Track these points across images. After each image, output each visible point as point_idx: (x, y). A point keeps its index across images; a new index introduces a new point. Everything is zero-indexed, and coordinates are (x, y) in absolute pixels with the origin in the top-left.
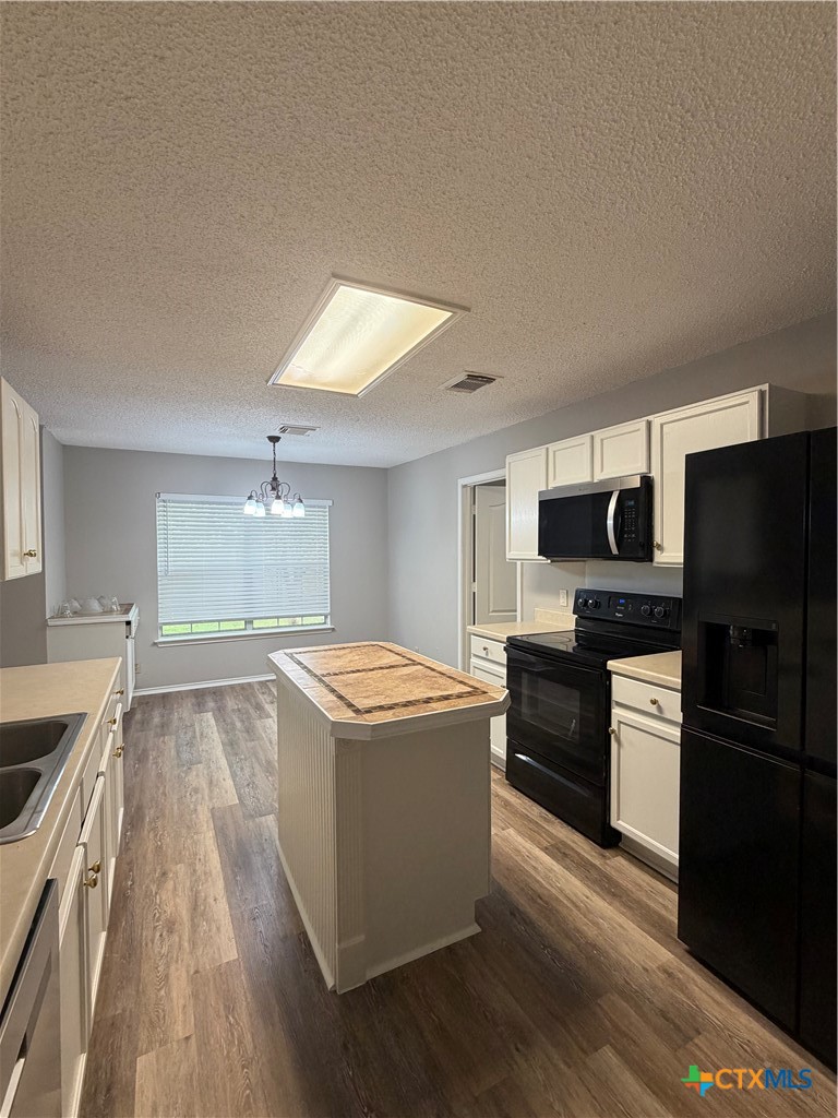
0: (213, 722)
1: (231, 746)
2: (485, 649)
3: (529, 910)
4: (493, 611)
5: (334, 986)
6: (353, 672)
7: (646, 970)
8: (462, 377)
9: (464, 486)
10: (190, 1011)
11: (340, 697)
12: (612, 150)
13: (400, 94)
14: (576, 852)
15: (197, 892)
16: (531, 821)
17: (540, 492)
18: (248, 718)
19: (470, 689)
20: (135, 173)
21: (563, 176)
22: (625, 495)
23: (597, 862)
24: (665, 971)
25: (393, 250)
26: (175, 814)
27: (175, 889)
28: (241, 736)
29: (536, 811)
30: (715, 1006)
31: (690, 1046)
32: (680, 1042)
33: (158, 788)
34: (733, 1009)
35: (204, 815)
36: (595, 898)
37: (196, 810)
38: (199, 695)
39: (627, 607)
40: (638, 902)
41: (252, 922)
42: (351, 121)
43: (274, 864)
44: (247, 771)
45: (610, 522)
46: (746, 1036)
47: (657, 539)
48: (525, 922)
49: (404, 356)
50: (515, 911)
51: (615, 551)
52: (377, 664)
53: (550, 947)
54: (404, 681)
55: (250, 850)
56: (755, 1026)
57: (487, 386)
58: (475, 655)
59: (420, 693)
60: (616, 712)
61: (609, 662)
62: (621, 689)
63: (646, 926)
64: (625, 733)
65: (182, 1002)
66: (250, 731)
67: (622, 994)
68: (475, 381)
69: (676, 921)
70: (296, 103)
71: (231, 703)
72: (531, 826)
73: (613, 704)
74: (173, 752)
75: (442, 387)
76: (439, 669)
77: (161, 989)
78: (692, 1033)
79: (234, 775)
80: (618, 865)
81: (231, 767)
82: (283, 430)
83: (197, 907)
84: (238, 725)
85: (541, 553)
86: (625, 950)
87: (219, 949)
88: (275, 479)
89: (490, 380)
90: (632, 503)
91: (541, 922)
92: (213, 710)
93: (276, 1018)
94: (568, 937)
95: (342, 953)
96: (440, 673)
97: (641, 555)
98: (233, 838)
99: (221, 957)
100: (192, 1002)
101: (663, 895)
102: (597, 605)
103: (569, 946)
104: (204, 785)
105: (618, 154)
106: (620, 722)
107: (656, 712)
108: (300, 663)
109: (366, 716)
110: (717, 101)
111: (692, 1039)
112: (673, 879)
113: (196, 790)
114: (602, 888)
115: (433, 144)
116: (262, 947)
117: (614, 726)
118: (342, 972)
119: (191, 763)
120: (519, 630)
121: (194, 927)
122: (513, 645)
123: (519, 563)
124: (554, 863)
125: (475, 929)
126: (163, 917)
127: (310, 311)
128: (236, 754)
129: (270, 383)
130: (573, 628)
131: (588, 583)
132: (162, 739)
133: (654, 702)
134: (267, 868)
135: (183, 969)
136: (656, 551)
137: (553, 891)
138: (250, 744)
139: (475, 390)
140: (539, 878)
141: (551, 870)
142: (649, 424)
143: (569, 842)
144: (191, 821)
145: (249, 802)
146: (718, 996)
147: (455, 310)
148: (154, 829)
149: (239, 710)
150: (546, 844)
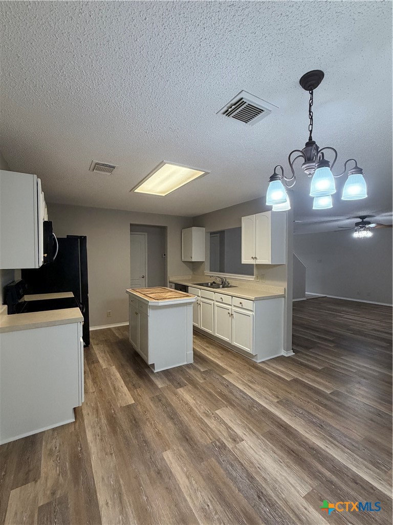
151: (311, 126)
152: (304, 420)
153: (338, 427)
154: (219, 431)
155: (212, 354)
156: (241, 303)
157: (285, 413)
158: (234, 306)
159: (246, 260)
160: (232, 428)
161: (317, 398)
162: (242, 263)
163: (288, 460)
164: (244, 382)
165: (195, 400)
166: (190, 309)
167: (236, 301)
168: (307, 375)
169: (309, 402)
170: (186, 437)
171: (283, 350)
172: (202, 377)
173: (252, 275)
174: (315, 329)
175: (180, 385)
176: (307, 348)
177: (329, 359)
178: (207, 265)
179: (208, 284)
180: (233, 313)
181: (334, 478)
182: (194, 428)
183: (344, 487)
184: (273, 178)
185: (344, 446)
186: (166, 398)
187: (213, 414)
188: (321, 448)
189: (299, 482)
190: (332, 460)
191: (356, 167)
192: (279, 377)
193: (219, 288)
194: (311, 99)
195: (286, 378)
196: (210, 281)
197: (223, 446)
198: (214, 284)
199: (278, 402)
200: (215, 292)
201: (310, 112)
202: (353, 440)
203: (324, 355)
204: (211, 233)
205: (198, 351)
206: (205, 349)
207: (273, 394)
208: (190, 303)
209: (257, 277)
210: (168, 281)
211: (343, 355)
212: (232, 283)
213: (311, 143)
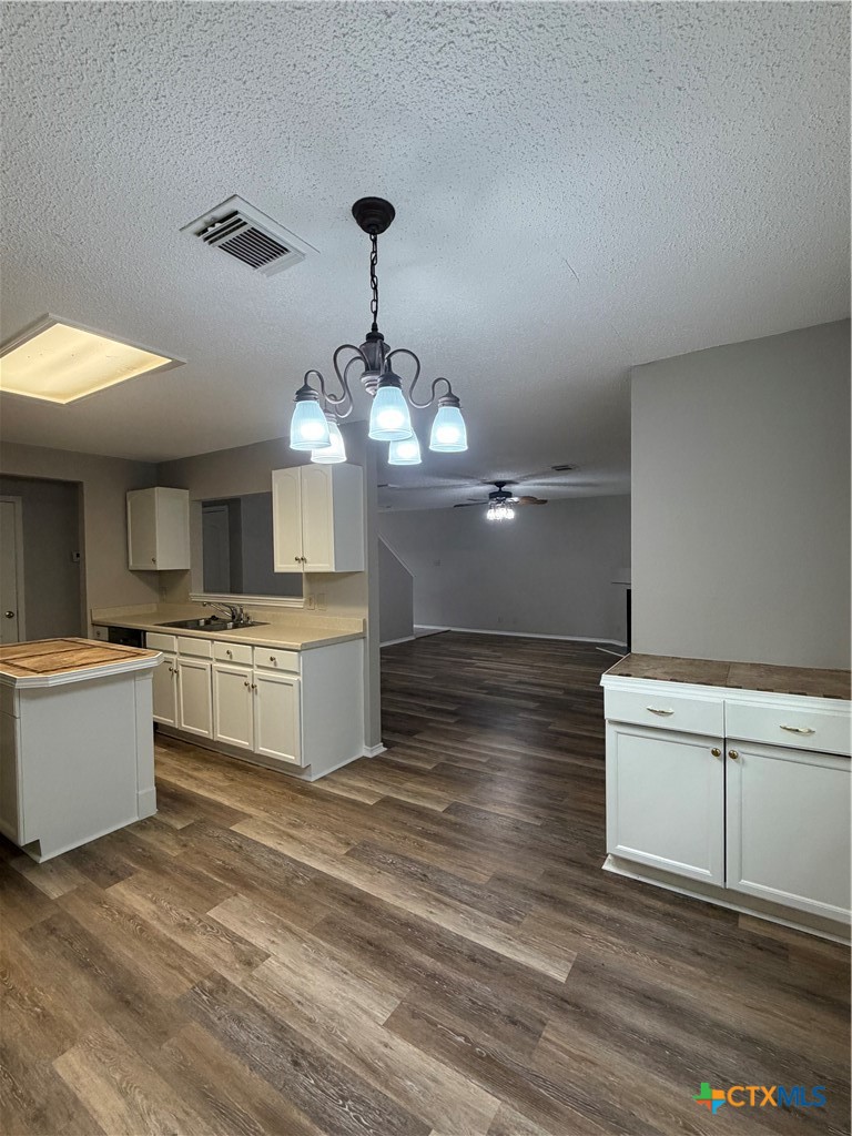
151: (374, 303)
152: (394, 874)
153: (451, 870)
154: (215, 955)
155: (206, 785)
156: (272, 659)
157: (359, 871)
158: (259, 667)
159: (283, 564)
160: (246, 937)
161: (420, 824)
162: (276, 570)
163: (359, 964)
164: (279, 830)
165: (155, 902)
166: (146, 685)
167: (263, 656)
168: (409, 785)
169: (405, 838)
170: (126, 998)
171: (364, 746)
172: (179, 842)
173: (300, 595)
174: (429, 696)
175: (116, 877)
176: (410, 733)
177: (446, 747)
178: (197, 578)
179: (198, 621)
180: (257, 683)
181: (439, 967)
182: (149, 969)
183: (454, 975)
184: (303, 394)
185: (460, 901)
186: (71, 920)
187: (200, 921)
188: (421, 919)
189: (376, 998)
190: (439, 933)
191: (450, 394)
192: (354, 803)
193: (226, 628)
194: (375, 251)
195: (367, 802)
196: (203, 616)
197: (223, 984)
198: (213, 622)
199: (347, 854)
200: (213, 640)
201: (373, 276)
202: (473, 885)
203: (436, 741)
204: (205, 504)
205: (170, 783)
206: (191, 777)
207: (339, 840)
208: (144, 672)
209: (310, 601)
210: (89, 622)
211: (469, 736)
212: (256, 616)
213: (374, 336)
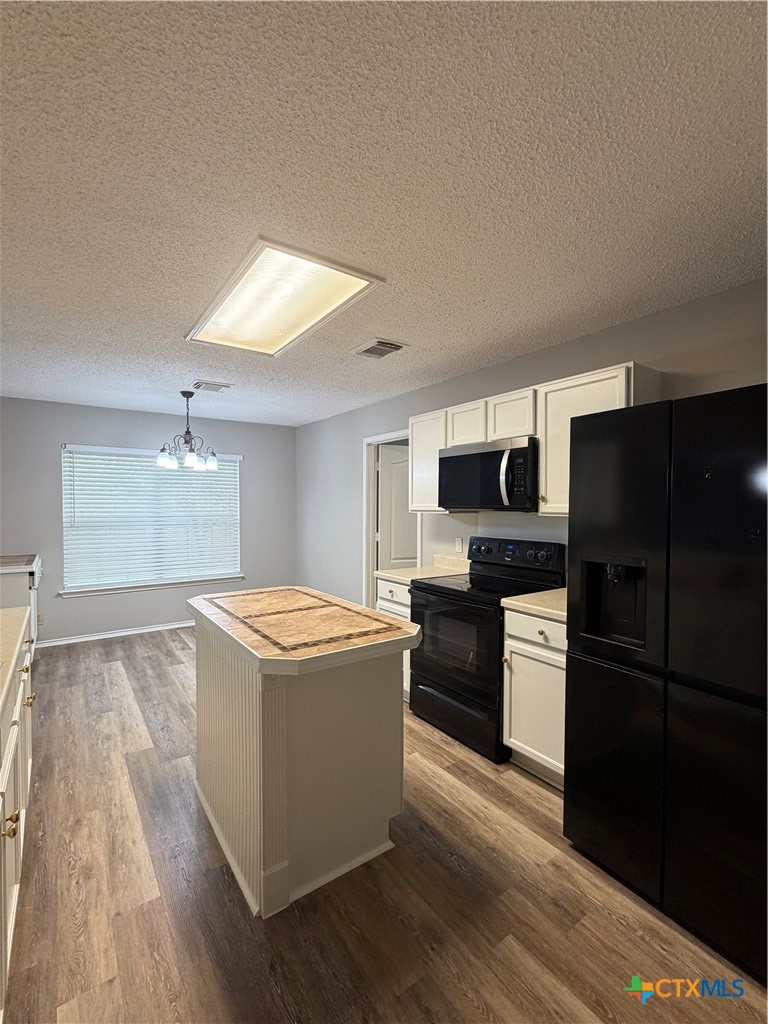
0: (122, 670)
1: (143, 692)
2: (390, 592)
3: (435, 823)
4: (395, 559)
5: (260, 912)
6: (274, 614)
7: (538, 865)
8: (372, 343)
9: (369, 445)
10: (113, 954)
11: (265, 637)
12: (520, 146)
13: (339, 70)
14: (474, 769)
15: (115, 836)
16: (434, 745)
17: (440, 451)
18: (160, 665)
19: (386, 626)
20: (64, 113)
21: (477, 164)
22: (515, 454)
23: (492, 777)
24: (555, 865)
25: (319, 218)
26: (86, 762)
27: (90, 836)
28: (153, 682)
29: (437, 735)
30: (595, 889)
31: (578, 926)
32: (570, 924)
33: (68, 738)
34: (611, 890)
35: (117, 762)
36: (493, 808)
37: (109, 757)
38: (107, 646)
39: (514, 552)
40: (530, 809)
41: (173, 860)
42: (291, 89)
43: (193, 802)
44: (161, 717)
45: (502, 478)
46: (622, 912)
47: (542, 492)
48: (434, 835)
49: (320, 321)
50: (424, 826)
51: (506, 502)
52: (296, 606)
53: (457, 854)
54: (324, 621)
55: (168, 792)
56: (629, 903)
57: (395, 353)
58: (381, 598)
59: (339, 630)
60: (509, 643)
61: (503, 600)
62: (513, 623)
63: (537, 828)
64: (517, 662)
65: (103, 946)
66: (161, 676)
67: (520, 889)
68: (384, 348)
69: (562, 822)
70: (238, 64)
71: (140, 651)
72: (435, 749)
73: (506, 636)
74: (81, 702)
75: (353, 352)
76: (354, 609)
77: (80, 935)
78: (578, 915)
79: (147, 720)
80: (510, 777)
81: (143, 713)
82: (198, 386)
83: (116, 852)
84: (150, 672)
85: (441, 504)
86: (520, 850)
87: (140, 889)
88: (188, 433)
89: (398, 347)
90: (521, 461)
91: (448, 833)
92: (121, 659)
93: (203, 949)
94: (471, 844)
95: (267, 879)
96: (355, 612)
97: (528, 506)
98: (149, 780)
99: (142, 898)
100: (114, 944)
101: (548, 800)
102: (489, 551)
103: (472, 851)
104: (117, 733)
105: (525, 151)
106: (512, 652)
107: (543, 642)
108: (219, 607)
109: (293, 652)
110: (609, 114)
111: (579, 920)
112: (559, 787)
113: (108, 738)
114: (498, 798)
115: (365, 121)
116: (185, 883)
117: (507, 655)
118: (267, 898)
119: (100, 713)
120: (420, 574)
121: (113, 870)
122: (417, 587)
123: (419, 514)
124: (456, 780)
125: (389, 845)
126: (79, 865)
127: (234, 271)
128: (149, 700)
129: (188, 338)
130: (468, 571)
131: (481, 532)
132: (68, 689)
133: (541, 633)
134: (185, 806)
135: (103, 913)
136: (541, 502)
137: (457, 805)
138: (162, 690)
139: (383, 355)
140: (443, 794)
141: (453, 787)
142: (535, 392)
143: (467, 760)
144: (104, 767)
145: (164, 744)
146: (598, 882)
147: (372, 280)
148: (65, 778)
149: (149, 658)
150: (447, 764)
